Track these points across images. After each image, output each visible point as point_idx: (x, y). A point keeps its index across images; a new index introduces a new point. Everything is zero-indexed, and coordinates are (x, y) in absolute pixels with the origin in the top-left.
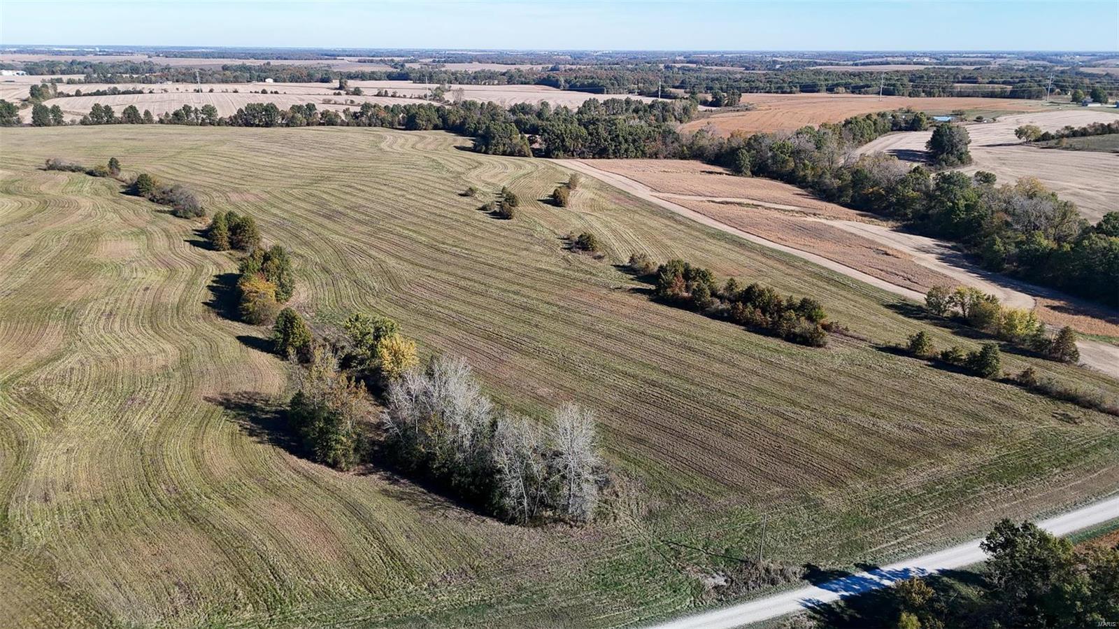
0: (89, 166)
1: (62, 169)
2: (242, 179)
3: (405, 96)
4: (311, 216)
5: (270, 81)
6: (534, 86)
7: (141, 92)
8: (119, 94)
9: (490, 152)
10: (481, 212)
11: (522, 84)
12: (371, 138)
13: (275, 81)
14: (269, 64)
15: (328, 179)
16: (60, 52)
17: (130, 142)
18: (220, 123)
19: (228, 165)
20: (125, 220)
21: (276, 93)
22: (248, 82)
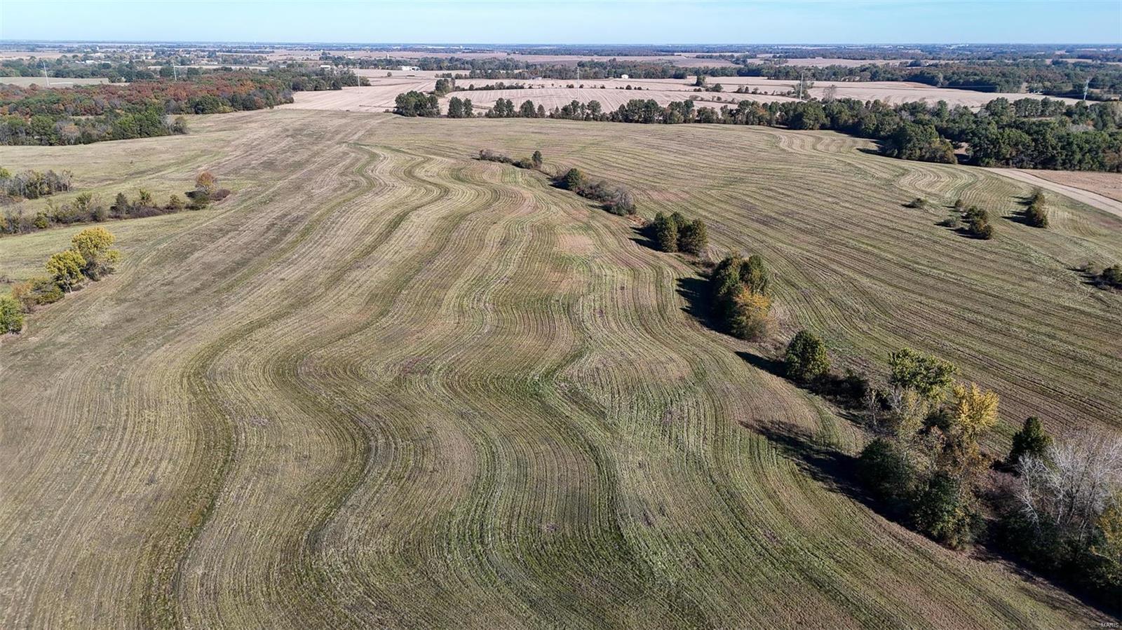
0: (515, 157)
1: (492, 159)
2: (654, 176)
3: (766, 93)
4: (744, 221)
5: (625, 77)
6: (904, 83)
7: (522, 88)
8: (504, 89)
9: (904, 157)
10: (943, 228)
11: (888, 80)
12: (766, 138)
13: (631, 77)
14: (614, 59)
15: (742, 180)
16: (435, 50)
17: (537, 135)
18: (603, 118)
19: (635, 161)
20: (569, 214)
21: (640, 89)
22: (606, 78)
